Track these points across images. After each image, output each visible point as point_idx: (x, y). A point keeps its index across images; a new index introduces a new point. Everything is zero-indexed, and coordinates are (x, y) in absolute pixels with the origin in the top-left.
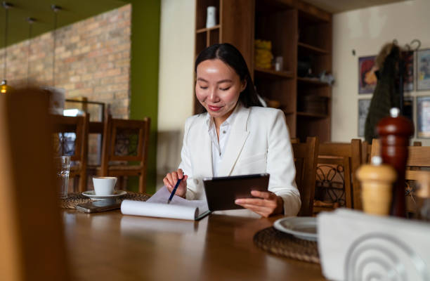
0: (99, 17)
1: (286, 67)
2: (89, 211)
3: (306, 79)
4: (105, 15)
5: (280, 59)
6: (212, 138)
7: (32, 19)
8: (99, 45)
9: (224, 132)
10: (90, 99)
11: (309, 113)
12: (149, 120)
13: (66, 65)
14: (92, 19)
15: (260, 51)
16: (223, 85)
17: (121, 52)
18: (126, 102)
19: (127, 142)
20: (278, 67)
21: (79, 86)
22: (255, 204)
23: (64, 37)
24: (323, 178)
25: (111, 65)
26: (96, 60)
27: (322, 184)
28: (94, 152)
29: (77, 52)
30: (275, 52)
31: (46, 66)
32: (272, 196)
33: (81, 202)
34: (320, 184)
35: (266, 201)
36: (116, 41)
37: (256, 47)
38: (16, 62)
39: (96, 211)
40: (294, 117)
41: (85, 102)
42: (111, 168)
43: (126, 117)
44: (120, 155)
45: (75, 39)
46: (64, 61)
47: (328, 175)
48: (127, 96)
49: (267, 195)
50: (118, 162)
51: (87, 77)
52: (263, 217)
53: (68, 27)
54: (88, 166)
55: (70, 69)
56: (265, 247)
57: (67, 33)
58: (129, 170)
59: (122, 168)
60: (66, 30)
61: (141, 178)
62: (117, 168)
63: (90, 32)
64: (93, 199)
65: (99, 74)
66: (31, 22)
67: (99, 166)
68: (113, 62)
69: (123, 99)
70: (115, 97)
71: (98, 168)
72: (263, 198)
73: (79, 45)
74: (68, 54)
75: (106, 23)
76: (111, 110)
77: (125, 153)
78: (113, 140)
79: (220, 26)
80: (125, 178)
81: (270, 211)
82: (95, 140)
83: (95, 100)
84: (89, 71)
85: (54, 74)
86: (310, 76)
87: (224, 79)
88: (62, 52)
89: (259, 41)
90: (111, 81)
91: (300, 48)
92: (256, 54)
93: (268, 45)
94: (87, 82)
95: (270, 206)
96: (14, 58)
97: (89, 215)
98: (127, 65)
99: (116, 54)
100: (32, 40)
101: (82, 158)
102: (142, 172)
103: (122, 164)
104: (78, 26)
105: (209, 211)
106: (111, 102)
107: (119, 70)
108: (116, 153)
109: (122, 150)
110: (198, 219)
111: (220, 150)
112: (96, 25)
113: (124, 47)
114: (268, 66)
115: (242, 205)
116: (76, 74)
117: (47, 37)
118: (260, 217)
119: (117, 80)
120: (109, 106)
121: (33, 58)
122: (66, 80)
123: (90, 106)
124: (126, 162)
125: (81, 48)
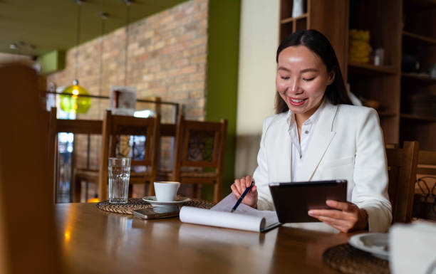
0: (174, 9)
1: (387, 61)
2: (146, 217)
3: (413, 74)
4: (180, 7)
5: (380, 52)
6: (292, 139)
7: (106, 14)
8: (173, 40)
9: (307, 132)
10: (163, 100)
11: (416, 116)
12: (226, 122)
13: (140, 62)
14: (167, 12)
15: (355, 43)
16: (307, 75)
17: (198, 47)
18: (201, 103)
19: (201, 146)
20: (377, 61)
21: (152, 85)
22: (332, 216)
23: (137, 32)
24: (426, 192)
25: (185, 62)
26: (170, 56)
27: (426, 199)
28: (167, 157)
29: (151, 48)
30: (374, 44)
31: (119, 65)
32: (352, 208)
33: (140, 207)
34: (423, 199)
35: (344, 213)
36: (192, 34)
37: (351, 38)
38: (90, 60)
39: (154, 218)
40: (397, 120)
41: (158, 102)
42: (183, 175)
43: (202, 119)
44: (193, 160)
45: (149, 34)
46: (138, 58)
47: (433, 188)
48: (203, 96)
49: (345, 206)
50: (192, 168)
51: (160, 75)
52: (342, 232)
53: (142, 21)
54: (160, 171)
55: (143, 67)
56: (334, 265)
57: (141, 28)
58: (203, 178)
59: (196, 175)
60: (140, 25)
61: (216, 187)
62: (190, 175)
63: (164, 26)
64: (154, 205)
65: (173, 72)
66: (104, 18)
67: (171, 172)
68: (189, 58)
69: (199, 99)
70: (190, 97)
71: (170, 175)
72: (341, 210)
73: (153, 41)
74: (142, 51)
75: (182, 15)
76: (186, 111)
77: (199, 158)
78: (186, 144)
79: (308, 15)
80: (200, 186)
81: (350, 225)
82: (169, 144)
83: (168, 100)
84: (163, 69)
85: (126, 72)
86: (419, 71)
87: (308, 68)
88: (135, 49)
89: (354, 31)
90: (185, 79)
91: (404, 37)
92: (350, 46)
93: (366, 35)
94: (161, 81)
95: (350, 220)
96: (88, 57)
97: (146, 222)
98: (203, 61)
99: (191, 49)
100: (105, 37)
101: (152, 163)
102: (218, 180)
103: (196, 171)
104: (152, 20)
105: (279, 223)
106: (186, 103)
107: (195, 67)
108: (190, 158)
109: (195, 155)
110: (264, 231)
111: (300, 153)
112: (171, 18)
113: (200, 41)
114: (366, 60)
115: (316, 217)
116: (149, 72)
117: (120, 32)
118: (338, 232)
119: (192, 78)
120: (184, 106)
121: (106, 56)
122: (139, 78)
123: (164, 107)
124: (200, 169)
125: (155, 44)
